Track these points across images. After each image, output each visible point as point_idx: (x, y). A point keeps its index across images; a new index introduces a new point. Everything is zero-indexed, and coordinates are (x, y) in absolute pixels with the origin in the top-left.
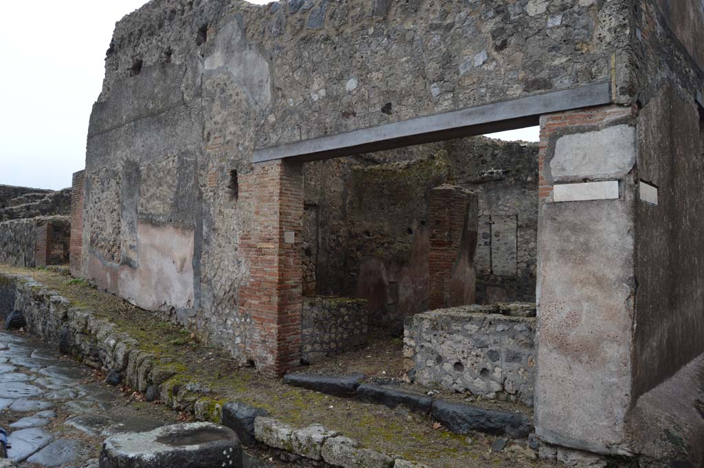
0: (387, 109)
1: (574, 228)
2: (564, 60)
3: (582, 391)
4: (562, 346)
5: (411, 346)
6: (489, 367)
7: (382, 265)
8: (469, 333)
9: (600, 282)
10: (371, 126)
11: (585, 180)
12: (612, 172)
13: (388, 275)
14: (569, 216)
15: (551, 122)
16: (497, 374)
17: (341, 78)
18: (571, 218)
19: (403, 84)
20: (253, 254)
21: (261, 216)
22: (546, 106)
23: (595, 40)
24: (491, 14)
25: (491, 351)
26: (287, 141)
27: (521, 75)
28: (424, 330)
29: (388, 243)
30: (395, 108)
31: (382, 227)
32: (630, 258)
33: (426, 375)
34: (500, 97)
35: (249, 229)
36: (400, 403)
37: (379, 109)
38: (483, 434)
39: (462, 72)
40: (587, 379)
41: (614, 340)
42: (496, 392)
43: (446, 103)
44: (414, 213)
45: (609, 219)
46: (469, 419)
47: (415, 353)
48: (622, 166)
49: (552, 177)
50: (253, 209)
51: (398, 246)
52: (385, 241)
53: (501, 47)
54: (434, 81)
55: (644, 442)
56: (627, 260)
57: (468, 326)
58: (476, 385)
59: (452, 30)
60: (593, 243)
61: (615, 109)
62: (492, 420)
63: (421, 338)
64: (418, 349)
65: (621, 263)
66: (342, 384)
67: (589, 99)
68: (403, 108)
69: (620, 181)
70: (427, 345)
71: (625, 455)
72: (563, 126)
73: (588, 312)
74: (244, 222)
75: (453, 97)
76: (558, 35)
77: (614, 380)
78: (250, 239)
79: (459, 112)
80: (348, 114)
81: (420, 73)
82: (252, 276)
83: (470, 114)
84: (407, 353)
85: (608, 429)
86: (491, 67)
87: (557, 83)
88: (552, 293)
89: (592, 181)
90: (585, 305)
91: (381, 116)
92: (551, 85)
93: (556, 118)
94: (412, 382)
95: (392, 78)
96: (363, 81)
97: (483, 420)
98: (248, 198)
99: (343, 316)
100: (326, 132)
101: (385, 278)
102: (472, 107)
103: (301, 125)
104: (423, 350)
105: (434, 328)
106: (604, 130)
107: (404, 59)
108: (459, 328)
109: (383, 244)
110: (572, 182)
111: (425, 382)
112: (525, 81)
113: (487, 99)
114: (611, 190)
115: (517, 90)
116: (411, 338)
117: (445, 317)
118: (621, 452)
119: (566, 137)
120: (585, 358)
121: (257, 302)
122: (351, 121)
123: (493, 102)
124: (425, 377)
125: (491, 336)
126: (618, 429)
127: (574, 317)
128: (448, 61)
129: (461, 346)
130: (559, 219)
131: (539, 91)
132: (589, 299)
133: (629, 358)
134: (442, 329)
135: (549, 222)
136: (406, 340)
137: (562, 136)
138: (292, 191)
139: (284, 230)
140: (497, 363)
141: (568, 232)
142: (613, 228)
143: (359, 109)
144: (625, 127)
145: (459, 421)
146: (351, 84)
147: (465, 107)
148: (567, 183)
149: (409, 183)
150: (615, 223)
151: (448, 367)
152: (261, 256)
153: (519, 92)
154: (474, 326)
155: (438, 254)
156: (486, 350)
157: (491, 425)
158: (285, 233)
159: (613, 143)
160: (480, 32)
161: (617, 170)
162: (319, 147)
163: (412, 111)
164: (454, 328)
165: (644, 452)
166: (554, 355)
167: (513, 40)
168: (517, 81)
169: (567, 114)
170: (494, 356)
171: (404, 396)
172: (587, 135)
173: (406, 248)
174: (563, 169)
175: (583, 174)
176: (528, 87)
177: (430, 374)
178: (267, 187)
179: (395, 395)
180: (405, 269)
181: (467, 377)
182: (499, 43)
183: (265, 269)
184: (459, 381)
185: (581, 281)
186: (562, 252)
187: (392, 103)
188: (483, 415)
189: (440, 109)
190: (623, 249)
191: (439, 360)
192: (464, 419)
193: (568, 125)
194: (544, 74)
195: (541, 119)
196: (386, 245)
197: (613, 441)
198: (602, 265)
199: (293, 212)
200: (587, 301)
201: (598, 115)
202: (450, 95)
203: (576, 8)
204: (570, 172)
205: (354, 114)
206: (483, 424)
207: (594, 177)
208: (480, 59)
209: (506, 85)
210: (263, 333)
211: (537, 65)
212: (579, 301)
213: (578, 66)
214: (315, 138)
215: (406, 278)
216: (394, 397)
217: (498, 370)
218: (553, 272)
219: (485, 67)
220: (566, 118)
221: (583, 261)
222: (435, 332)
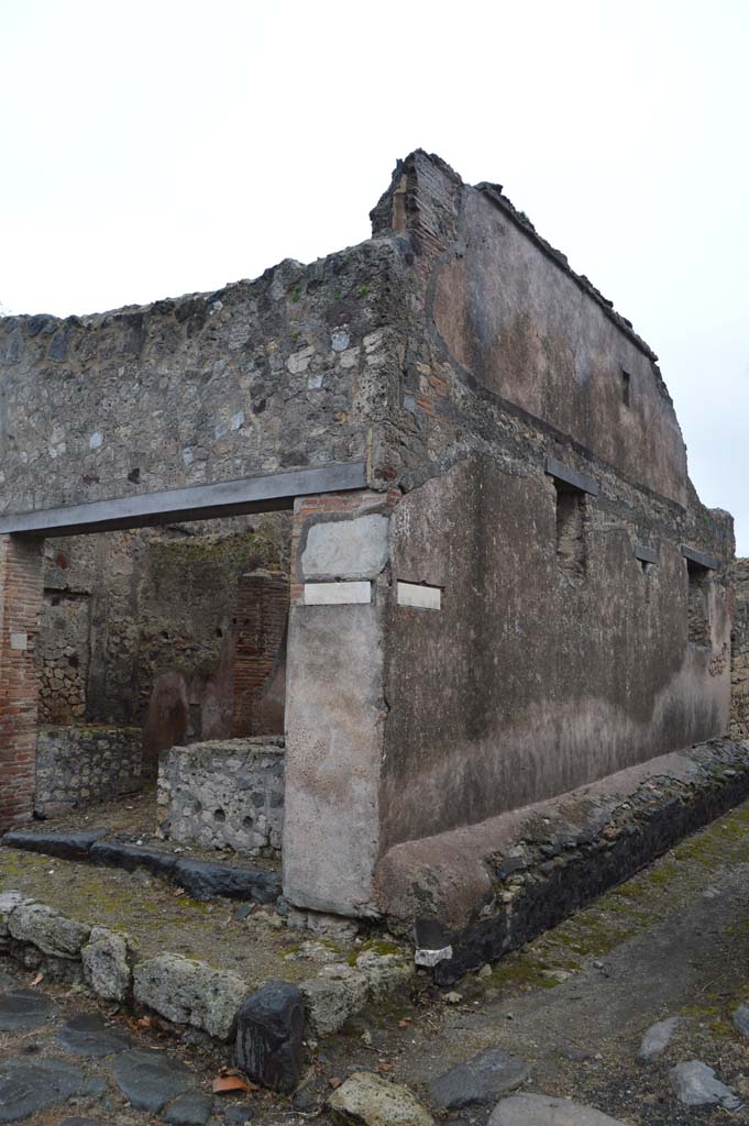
0: (134, 476)
1: (324, 638)
2: (321, 432)
3: (330, 838)
4: (310, 784)
5: (165, 790)
6: (253, 815)
7: (182, 681)
8: (231, 770)
9: (349, 704)
10: (115, 498)
11: (338, 579)
12: (364, 571)
13: (188, 695)
14: (318, 623)
15: (306, 506)
17: (84, 431)
18: (321, 626)
19: (154, 445)
22: (300, 485)
23: (355, 410)
24: (251, 365)
25: (255, 794)
26: (17, 509)
27: (278, 446)
28: (181, 768)
29: (192, 649)
30: (143, 477)
31: (184, 625)
32: (380, 675)
33: (182, 828)
34: (255, 473)
36: (139, 864)
37: (125, 476)
38: (228, 900)
39: (218, 435)
40: (335, 823)
41: (362, 775)
42: (261, 848)
43: (198, 475)
44: (225, 607)
45: (359, 627)
46: (213, 881)
47: (171, 800)
48: (374, 564)
49: (303, 575)
51: (203, 654)
52: (187, 645)
53: (258, 410)
54: (187, 446)
55: (391, 899)
56: (377, 678)
57: (231, 762)
58: (238, 839)
59: (210, 382)
60: (343, 657)
61: (371, 495)
62: (237, 881)
63: (177, 779)
64: (174, 793)
65: (370, 681)
66: (73, 842)
67: (343, 481)
68: (152, 477)
69: (372, 582)
70: (184, 787)
71: (373, 917)
72: (317, 512)
73: (337, 741)
75: (206, 467)
76: (317, 400)
77: (362, 824)
79: (212, 487)
80: (91, 479)
81: (172, 433)
83: (223, 490)
84: (162, 798)
85: (356, 886)
86: (247, 433)
87: (313, 458)
88: (300, 717)
89: (344, 580)
90: (334, 732)
91: (128, 485)
92: (308, 461)
93: (309, 503)
94: (167, 838)
95: (142, 436)
96: (109, 437)
97: (228, 881)
99: (102, 752)
100: (64, 501)
101: (185, 700)
102: (225, 482)
103: (35, 489)
104: (180, 795)
105: (193, 765)
106: (358, 520)
107: (156, 413)
108: (221, 764)
109: (185, 650)
110: (324, 581)
111: (181, 838)
112: (281, 453)
113: (242, 473)
114: (361, 593)
115: (272, 464)
116: (167, 778)
117: (205, 751)
118: (369, 913)
119: (319, 526)
120: (333, 799)
122: (94, 487)
123: (247, 477)
124: (181, 830)
125: (255, 774)
126: (366, 884)
127: (322, 746)
128: (203, 420)
129: (222, 788)
130: (309, 627)
131: (295, 468)
132: (337, 725)
133: (376, 795)
134: (202, 766)
135: (298, 629)
136: (160, 781)
137: (314, 524)
138: (24, 577)
139: (10, 630)
140: (262, 809)
141: (317, 643)
142: (363, 638)
143: (102, 473)
144: (378, 517)
145: (202, 884)
146: (96, 440)
147: (218, 481)
148: (318, 582)
149: (219, 565)
150: (366, 633)
151: (208, 816)
153: (275, 466)
154: (237, 762)
155: (246, 666)
156: (250, 792)
157: (237, 887)
158: (13, 636)
159: (366, 536)
160: (239, 388)
161: (369, 569)
162: (56, 522)
163: (161, 481)
164: (215, 764)
165: (391, 911)
166: (302, 795)
167: (272, 401)
168: (273, 453)
169: (323, 497)
170: (258, 800)
171: (144, 854)
172: (340, 524)
173: (214, 656)
174: (315, 565)
175: (335, 572)
176: (284, 461)
177: (187, 825)
179: (134, 854)
180: (210, 685)
181: (228, 827)
182: (257, 403)
184: (219, 834)
185: (330, 704)
186: (311, 666)
187: (141, 468)
188: (228, 875)
189: (192, 481)
190: (373, 664)
191: (199, 807)
192: (207, 881)
193: (322, 510)
194: (301, 447)
195: (297, 503)
196: (189, 652)
197: (361, 900)
198: (351, 683)
199: (25, 606)
200: (335, 727)
201: (353, 500)
202: (204, 464)
203: (337, 368)
204: (322, 570)
205: (97, 480)
206: (228, 886)
207: (346, 577)
208: (237, 421)
209: (262, 457)
211: (295, 435)
212: (326, 728)
213: (335, 440)
214: (52, 508)
215: (211, 699)
216: (133, 857)
217: (262, 817)
218: (302, 692)
219: (241, 431)
220: (322, 502)
221: (332, 679)
222: (194, 771)
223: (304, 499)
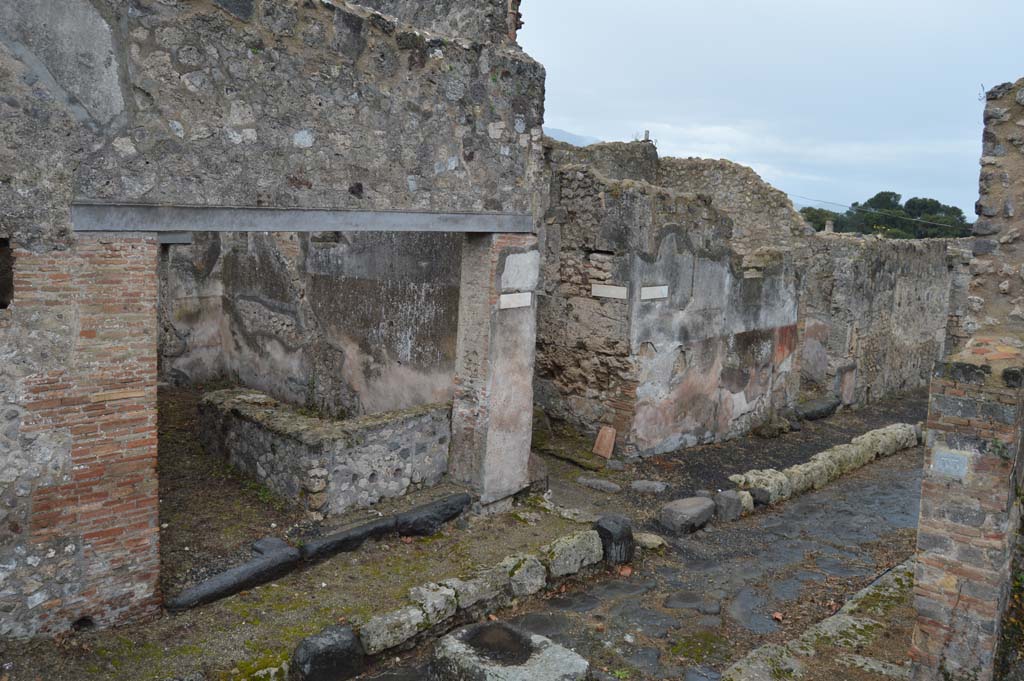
0: (357, 190)
1: (511, 330)
2: (510, 188)
3: (510, 453)
5: (322, 477)
6: (401, 465)
8: (384, 439)
9: (521, 369)
10: (336, 209)
11: (518, 291)
12: (529, 286)
15: (500, 241)
16: (408, 471)
17: (286, 121)
18: (510, 322)
19: (376, 164)
20: (79, 416)
21: (104, 339)
22: (500, 226)
23: (526, 179)
24: (463, 120)
25: (404, 450)
27: (484, 192)
28: (337, 452)
30: (368, 193)
33: (341, 502)
34: (469, 210)
35: (63, 368)
37: (347, 188)
39: (437, 171)
40: (512, 443)
42: (407, 487)
43: (424, 202)
45: (527, 321)
47: (328, 482)
48: (534, 281)
49: (501, 289)
50: (77, 327)
53: (469, 158)
54: (412, 173)
55: (536, 472)
57: (384, 432)
58: (391, 488)
59: (429, 121)
61: (531, 237)
64: (331, 477)
67: (522, 227)
68: (377, 195)
69: (532, 292)
70: (340, 467)
72: (507, 245)
74: (44, 356)
75: (430, 197)
76: (506, 163)
78: (68, 387)
79: (438, 216)
80: (300, 183)
81: (395, 157)
82: (77, 461)
83: (446, 220)
85: (521, 474)
86: (462, 175)
87: (505, 205)
88: (497, 384)
89: (520, 292)
90: (513, 389)
91: (350, 198)
92: (501, 207)
93: (504, 238)
94: (325, 517)
95: (363, 150)
96: (321, 140)
97: (448, 511)
98: (56, 303)
100: (260, 202)
102: (447, 213)
103: (205, 177)
104: (337, 475)
106: (528, 253)
107: (378, 132)
108: (375, 437)
110: (510, 293)
111: (340, 510)
112: (485, 199)
113: (458, 207)
114: (527, 299)
115: (478, 206)
116: (323, 466)
117: (360, 430)
118: (525, 486)
119: (511, 256)
120: (512, 429)
121: (97, 505)
122: (303, 194)
123: (462, 212)
124: (340, 504)
125: (404, 436)
128: (425, 153)
129: (376, 455)
130: (504, 324)
131: (494, 211)
132: (515, 383)
134: (358, 444)
136: (315, 472)
137: (508, 254)
140: (408, 459)
141: (508, 334)
142: (528, 328)
143: (316, 180)
146: (303, 138)
148: (508, 293)
150: (530, 324)
151: (363, 482)
152: (104, 417)
153: (481, 207)
154: (390, 431)
156: (399, 451)
159: (532, 264)
160: (452, 134)
161: (532, 284)
162: (250, 224)
163: (388, 201)
164: (370, 439)
165: (537, 479)
167: (477, 155)
168: (480, 197)
169: (509, 235)
170: (405, 454)
172: (520, 255)
174: (507, 282)
175: (516, 287)
176: (486, 204)
177: (345, 498)
178: (118, 282)
181: (381, 483)
182: (467, 153)
183: (118, 438)
184: (374, 492)
187: (364, 184)
189: (417, 207)
191: (355, 477)
193: (509, 244)
194: (497, 196)
195: (495, 237)
197: (523, 480)
200: (514, 385)
201: (523, 239)
202: (428, 194)
203: (517, 145)
204: (511, 285)
205: (310, 186)
207: (521, 290)
208: (453, 164)
209: (471, 198)
210: (118, 555)
211: (493, 186)
212: (510, 387)
213: (517, 197)
218: (499, 367)
219: (456, 172)
220: (509, 238)
221: (513, 356)
222: (350, 450)
223: (499, 235)
